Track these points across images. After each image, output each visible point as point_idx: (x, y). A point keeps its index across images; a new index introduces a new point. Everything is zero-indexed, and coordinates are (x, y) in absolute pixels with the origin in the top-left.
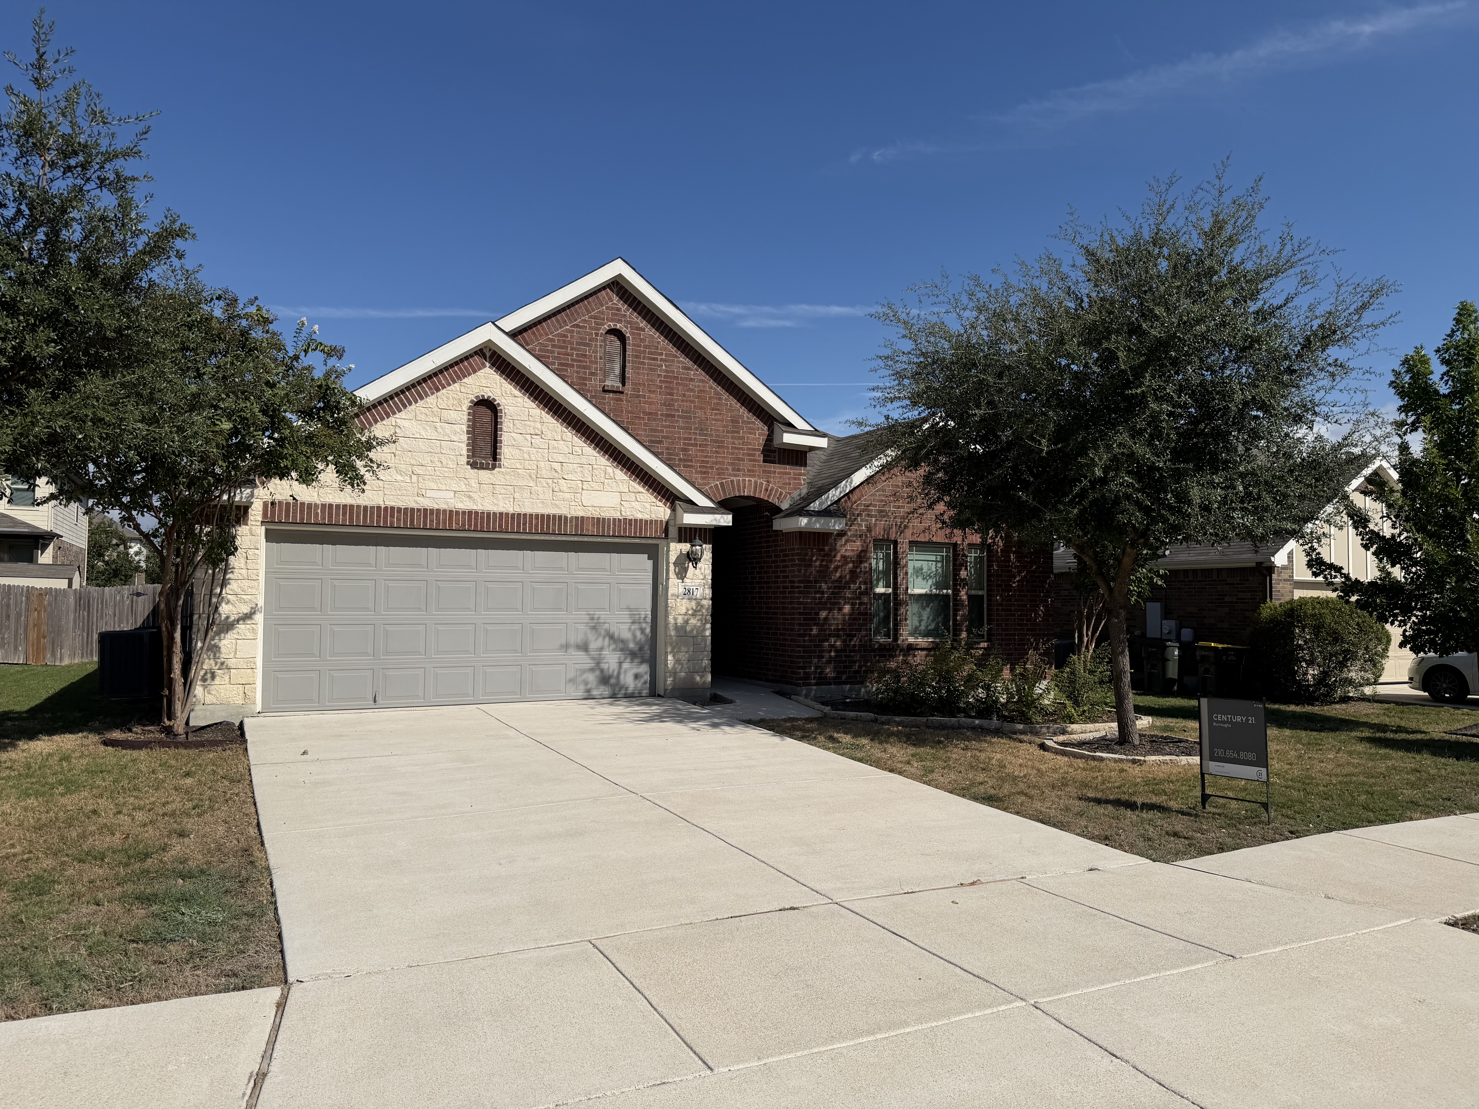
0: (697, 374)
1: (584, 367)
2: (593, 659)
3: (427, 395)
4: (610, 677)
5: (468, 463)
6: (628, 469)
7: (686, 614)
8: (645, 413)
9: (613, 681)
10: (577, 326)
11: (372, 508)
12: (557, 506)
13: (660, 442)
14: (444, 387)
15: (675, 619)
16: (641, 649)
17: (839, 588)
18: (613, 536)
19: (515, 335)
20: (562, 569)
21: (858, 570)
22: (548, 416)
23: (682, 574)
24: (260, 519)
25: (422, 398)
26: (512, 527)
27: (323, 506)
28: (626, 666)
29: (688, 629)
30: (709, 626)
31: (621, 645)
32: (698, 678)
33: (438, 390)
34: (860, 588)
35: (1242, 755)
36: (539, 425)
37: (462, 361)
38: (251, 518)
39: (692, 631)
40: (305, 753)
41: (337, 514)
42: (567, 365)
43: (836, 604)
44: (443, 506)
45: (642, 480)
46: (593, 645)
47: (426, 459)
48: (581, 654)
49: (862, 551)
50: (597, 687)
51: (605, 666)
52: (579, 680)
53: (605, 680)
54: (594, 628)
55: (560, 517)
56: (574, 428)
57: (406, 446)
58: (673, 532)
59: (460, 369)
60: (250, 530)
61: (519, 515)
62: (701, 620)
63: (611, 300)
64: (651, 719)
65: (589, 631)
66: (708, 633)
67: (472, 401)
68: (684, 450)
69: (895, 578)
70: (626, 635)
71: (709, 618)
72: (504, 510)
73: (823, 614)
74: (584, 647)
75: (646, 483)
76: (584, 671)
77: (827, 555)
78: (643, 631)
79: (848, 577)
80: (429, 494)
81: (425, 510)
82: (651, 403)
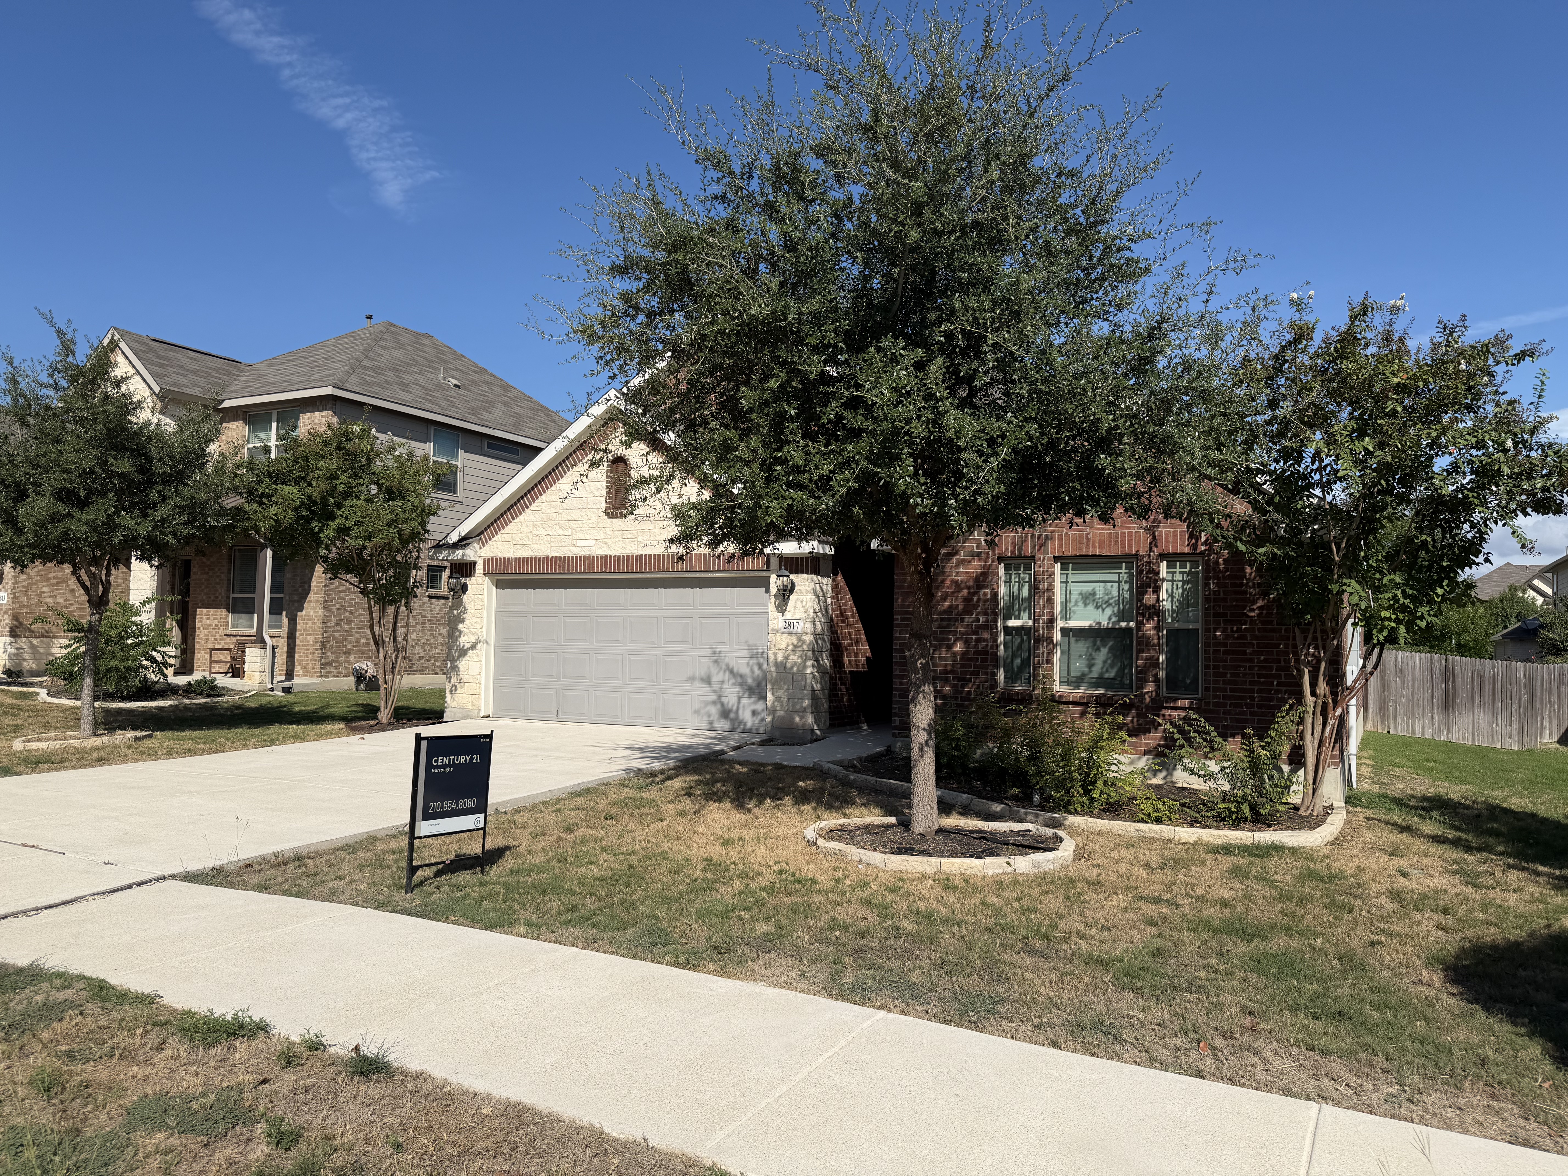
2: (715, 692)
4: (730, 711)
5: (606, 514)
7: (786, 650)
9: (732, 715)
14: (590, 452)
15: (775, 655)
16: (753, 685)
17: (949, 620)
18: (719, 571)
21: (975, 598)
24: (482, 572)
26: (637, 568)
28: (744, 701)
29: (789, 665)
30: (810, 663)
32: (797, 719)
33: (587, 455)
34: (978, 620)
35: (462, 804)
38: (477, 571)
39: (792, 667)
41: (524, 565)
43: (944, 639)
44: (588, 553)
46: (715, 679)
47: (578, 514)
48: (705, 686)
49: (983, 573)
51: (725, 700)
52: (703, 712)
54: (716, 662)
55: (672, 555)
57: (565, 506)
58: (774, 563)
60: (477, 580)
61: (642, 556)
62: (801, 657)
65: (711, 664)
66: (810, 670)
67: (610, 460)
69: (1034, 607)
70: (745, 670)
71: (811, 654)
72: (630, 553)
74: (707, 680)
76: (707, 704)
78: (760, 666)
79: (960, 608)
80: (579, 543)
81: (577, 557)
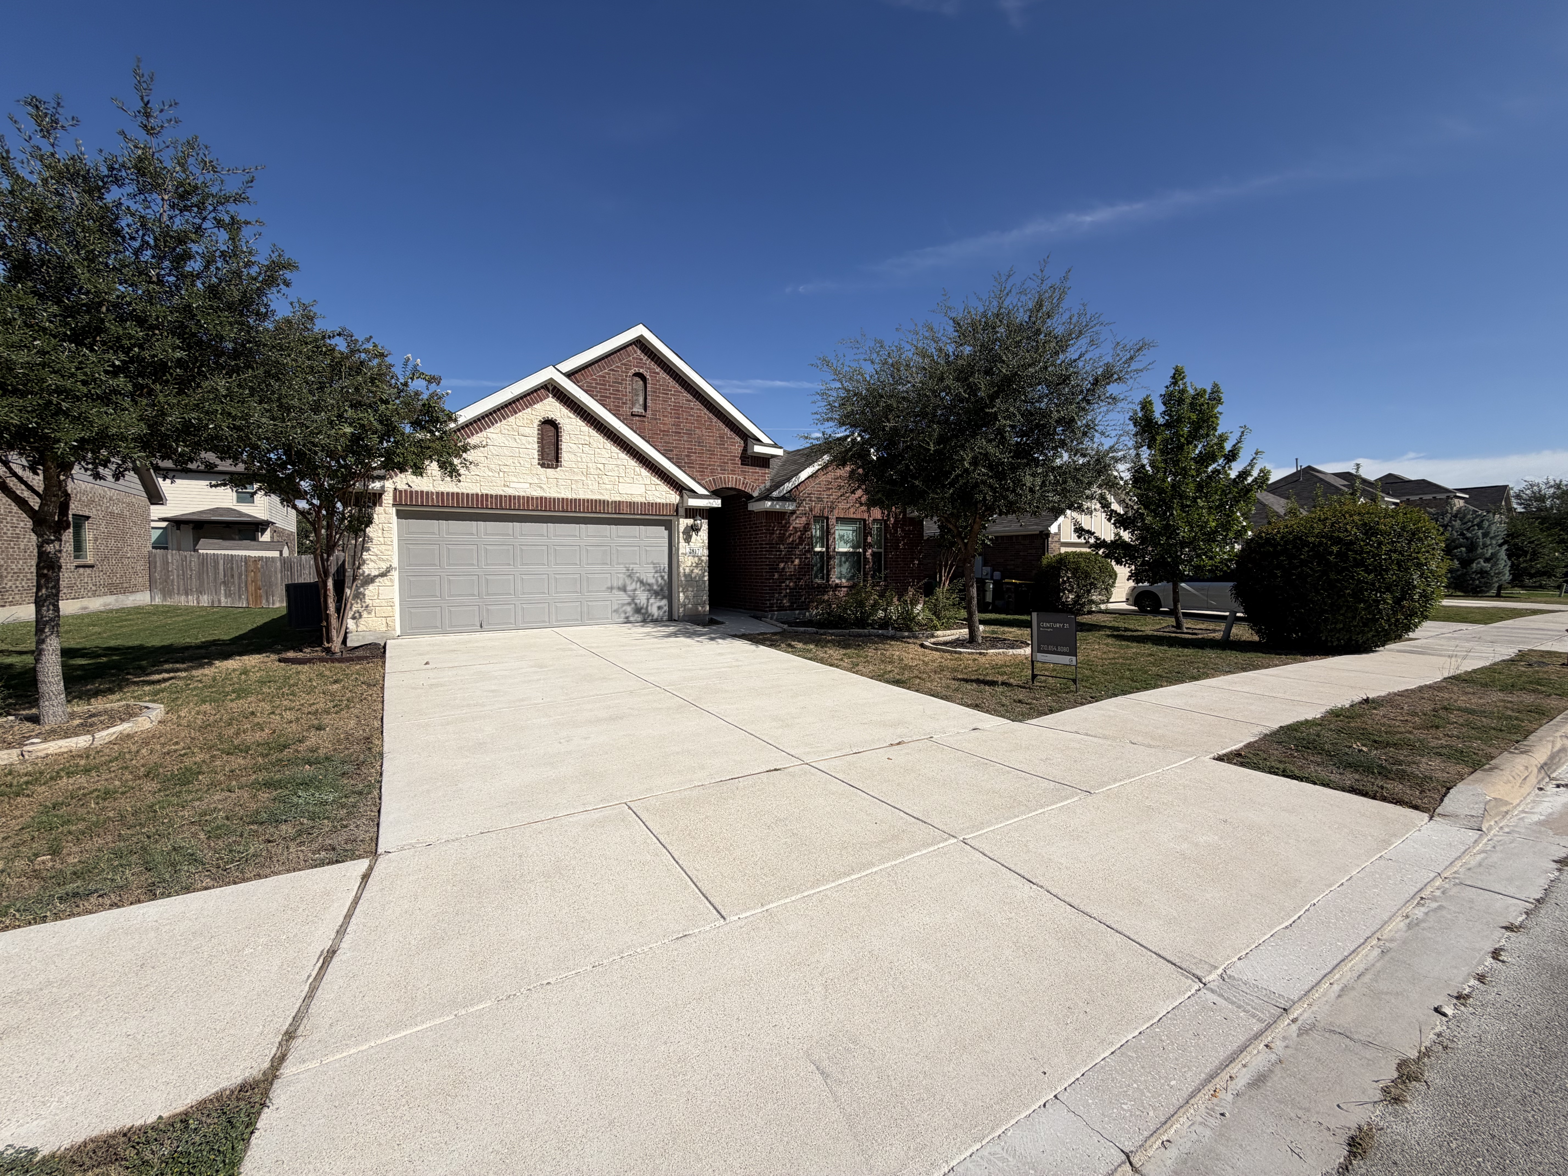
0: (696, 404)
1: (618, 399)
2: (629, 596)
3: (508, 417)
4: (642, 608)
5: (539, 464)
6: (650, 469)
7: (691, 566)
8: (660, 431)
9: (643, 611)
10: (613, 370)
11: (472, 495)
12: (601, 493)
13: (672, 451)
14: (520, 411)
15: (684, 570)
16: (662, 590)
17: (792, 548)
18: (641, 514)
19: (569, 375)
20: (606, 537)
21: (804, 537)
22: (594, 432)
23: (688, 540)
24: (391, 502)
25: (505, 419)
26: (571, 508)
27: (437, 493)
28: (652, 601)
29: (693, 576)
30: (706, 574)
31: (648, 587)
32: (700, 608)
33: (516, 413)
34: (805, 548)
35: (1060, 649)
36: (587, 438)
37: (532, 393)
38: (384, 501)
39: (696, 577)
40: (427, 663)
41: (448, 499)
42: (606, 397)
43: (790, 558)
44: (522, 494)
45: (659, 476)
46: (629, 588)
47: (510, 461)
48: (622, 593)
49: (806, 524)
50: (633, 616)
51: (638, 601)
52: (621, 610)
53: (638, 610)
54: (629, 576)
55: (604, 501)
56: (612, 440)
57: (494, 452)
58: (682, 511)
59: (531, 399)
60: (385, 510)
61: (575, 500)
62: (701, 570)
63: (635, 352)
64: (669, 636)
65: (626, 578)
66: (706, 578)
67: (540, 421)
68: (687, 456)
69: (828, 541)
70: (652, 581)
71: (707, 568)
72: (565, 497)
73: (782, 565)
74: (624, 589)
75: (662, 479)
76: (624, 605)
77: (785, 526)
78: (662, 577)
79: (797, 541)
80: (512, 485)
81: (510, 496)
82: (665, 424)
